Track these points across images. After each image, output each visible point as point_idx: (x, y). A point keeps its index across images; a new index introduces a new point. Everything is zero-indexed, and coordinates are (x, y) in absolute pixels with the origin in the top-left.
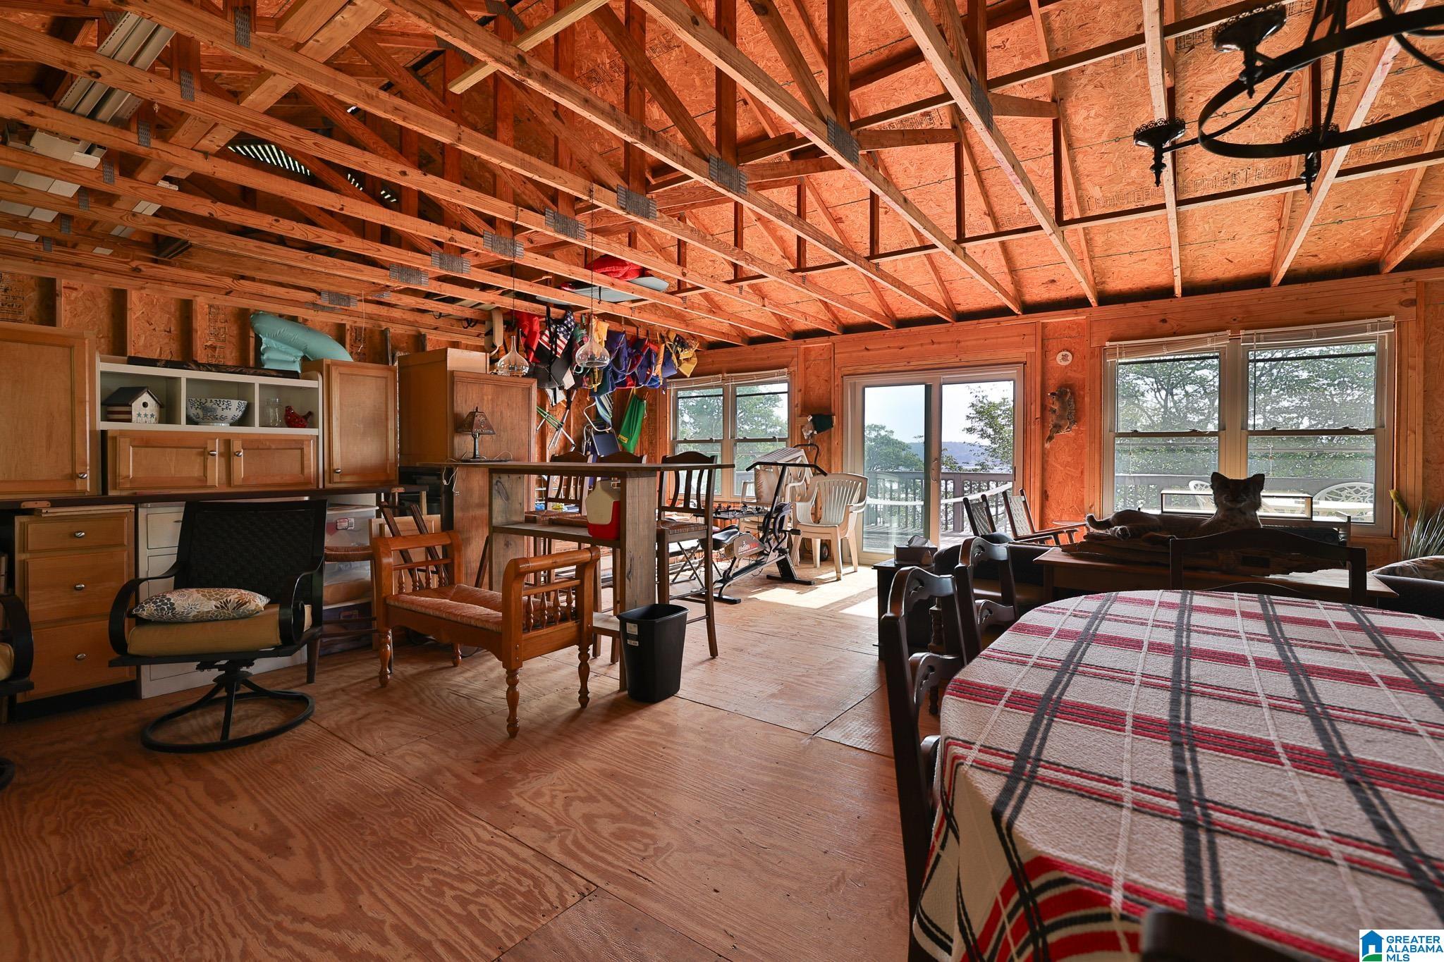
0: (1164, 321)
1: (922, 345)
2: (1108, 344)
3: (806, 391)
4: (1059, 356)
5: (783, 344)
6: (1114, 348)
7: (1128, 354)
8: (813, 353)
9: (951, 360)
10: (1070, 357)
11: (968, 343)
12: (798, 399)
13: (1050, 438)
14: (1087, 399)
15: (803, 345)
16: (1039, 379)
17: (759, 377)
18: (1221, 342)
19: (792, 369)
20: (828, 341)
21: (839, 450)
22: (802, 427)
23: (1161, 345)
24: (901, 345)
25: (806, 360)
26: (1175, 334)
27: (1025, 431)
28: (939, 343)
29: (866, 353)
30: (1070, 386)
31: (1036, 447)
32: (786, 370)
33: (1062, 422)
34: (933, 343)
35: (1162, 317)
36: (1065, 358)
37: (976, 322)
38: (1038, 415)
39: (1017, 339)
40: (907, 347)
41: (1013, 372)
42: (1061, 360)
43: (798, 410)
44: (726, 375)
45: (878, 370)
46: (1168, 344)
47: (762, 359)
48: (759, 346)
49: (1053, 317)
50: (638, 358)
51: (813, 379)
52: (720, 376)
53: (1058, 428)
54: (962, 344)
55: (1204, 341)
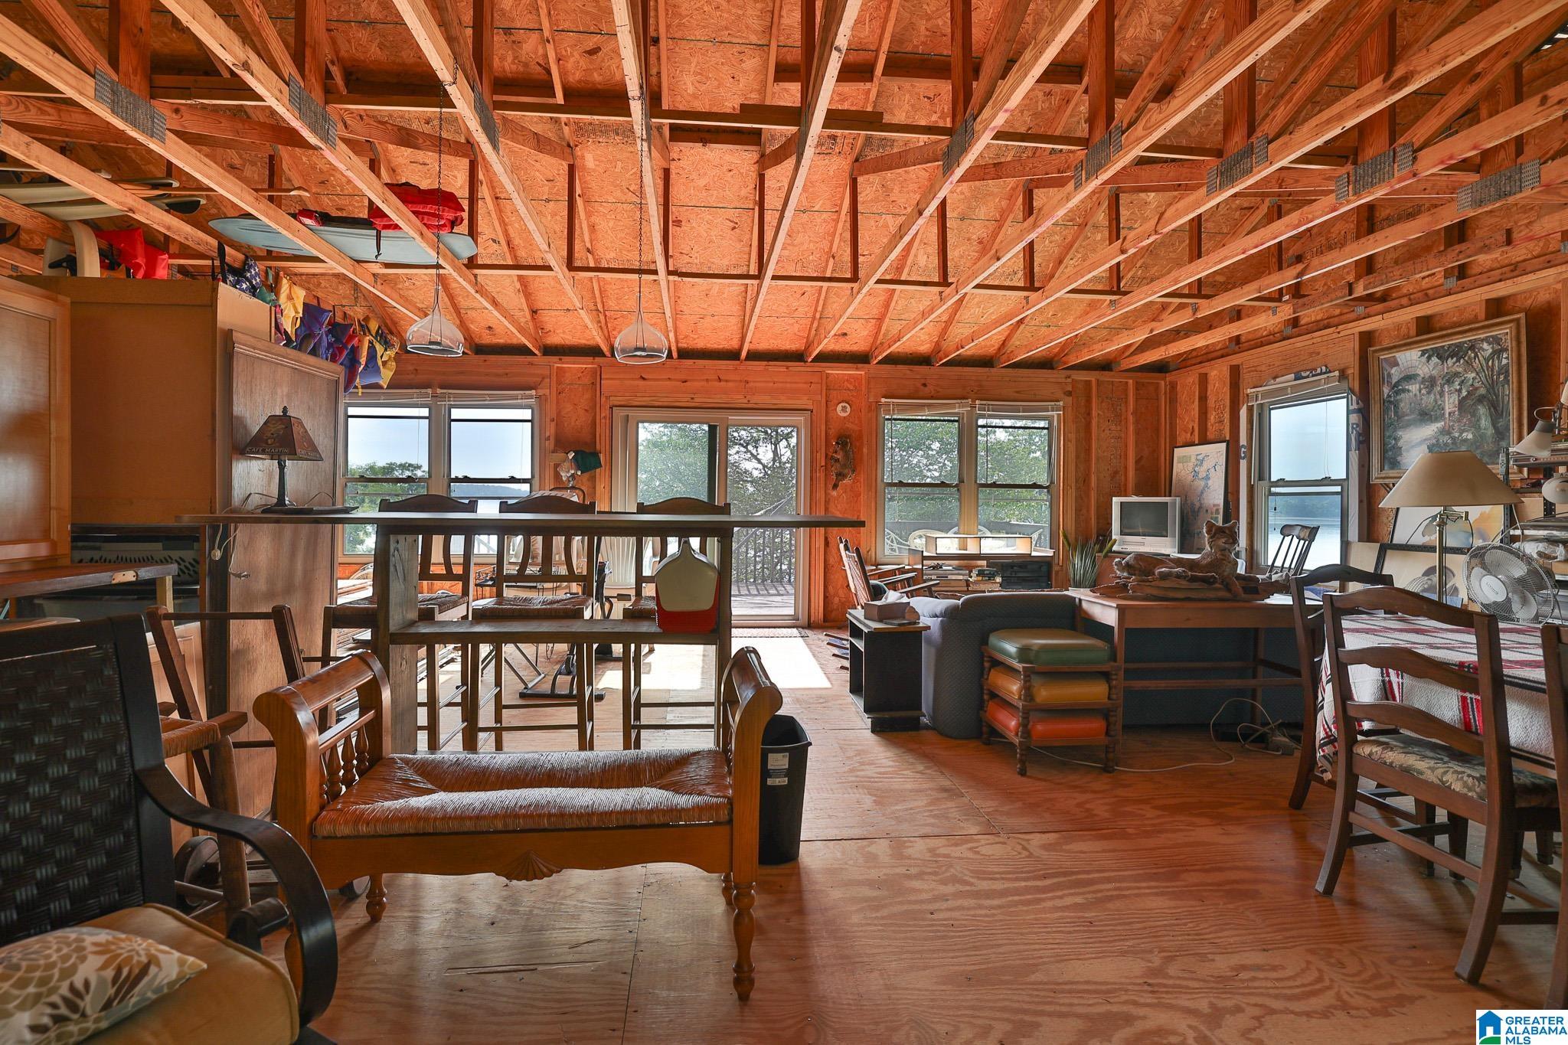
0: (925, 385)
1: (707, 380)
2: (883, 400)
3: (558, 420)
4: (839, 408)
5: (529, 358)
6: (888, 404)
7: (900, 411)
8: (567, 375)
9: (739, 400)
10: (848, 410)
11: (758, 385)
12: (551, 430)
13: (835, 486)
14: (865, 450)
15: (555, 363)
16: (823, 428)
17: (493, 397)
18: (960, 409)
19: (541, 392)
20: (592, 363)
21: (607, 497)
22: (556, 466)
23: (923, 406)
24: (684, 377)
25: (559, 383)
26: (932, 398)
27: (811, 479)
28: (727, 381)
29: (642, 383)
30: (849, 437)
31: (820, 495)
32: (533, 392)
33: (846, 471)
34: (720, 380)
35: (923, 381)
36: (844, 409)
37: (765, 363)
38: (823, 464)
39: (805, 386)
40: (691, 380)
41: (800, 419)
42: (842, 411)
43: (550, 445)
44: (439, 391)
45: (657, 404)
46: (929, 406)
47: (498, 375)
48: (492, 358)
49: (837, 368)
50: (341, 351)
51: (568, 408)
52: (429, 391)
53: (841, 476)
54: (751, 384)
55: (953, 406)
